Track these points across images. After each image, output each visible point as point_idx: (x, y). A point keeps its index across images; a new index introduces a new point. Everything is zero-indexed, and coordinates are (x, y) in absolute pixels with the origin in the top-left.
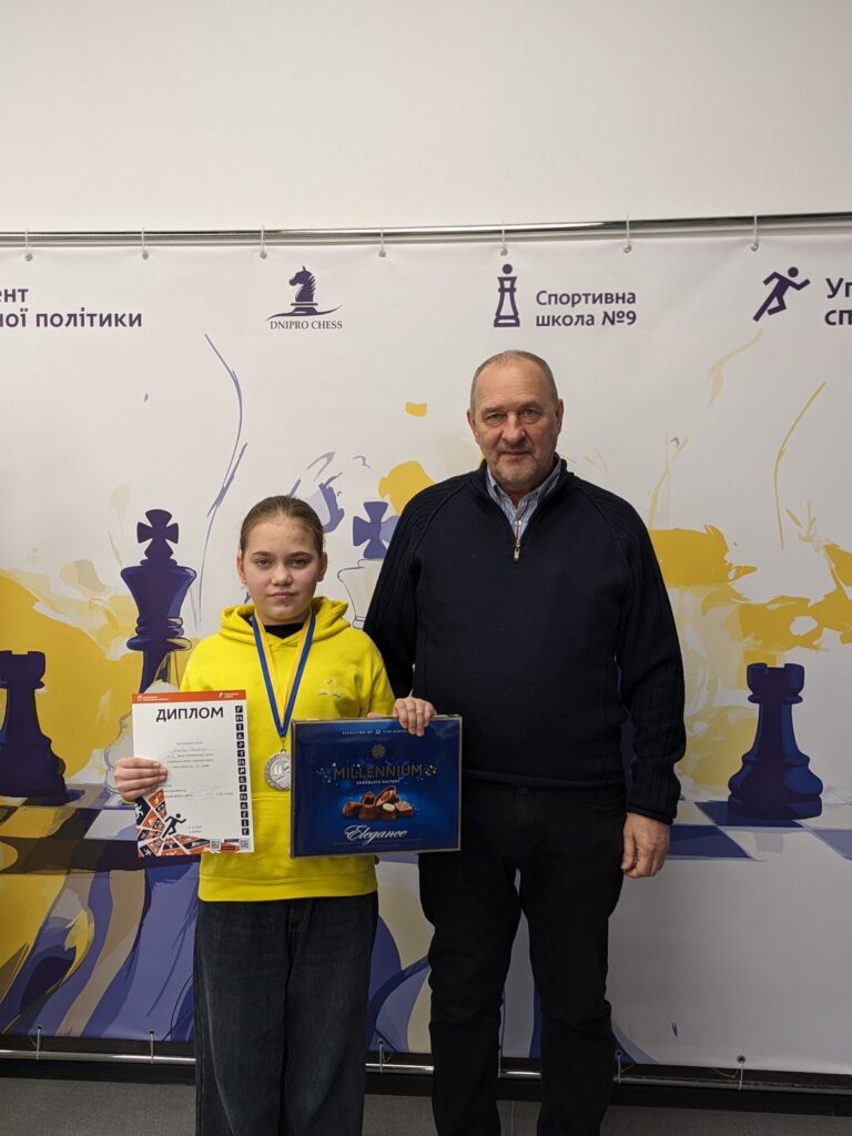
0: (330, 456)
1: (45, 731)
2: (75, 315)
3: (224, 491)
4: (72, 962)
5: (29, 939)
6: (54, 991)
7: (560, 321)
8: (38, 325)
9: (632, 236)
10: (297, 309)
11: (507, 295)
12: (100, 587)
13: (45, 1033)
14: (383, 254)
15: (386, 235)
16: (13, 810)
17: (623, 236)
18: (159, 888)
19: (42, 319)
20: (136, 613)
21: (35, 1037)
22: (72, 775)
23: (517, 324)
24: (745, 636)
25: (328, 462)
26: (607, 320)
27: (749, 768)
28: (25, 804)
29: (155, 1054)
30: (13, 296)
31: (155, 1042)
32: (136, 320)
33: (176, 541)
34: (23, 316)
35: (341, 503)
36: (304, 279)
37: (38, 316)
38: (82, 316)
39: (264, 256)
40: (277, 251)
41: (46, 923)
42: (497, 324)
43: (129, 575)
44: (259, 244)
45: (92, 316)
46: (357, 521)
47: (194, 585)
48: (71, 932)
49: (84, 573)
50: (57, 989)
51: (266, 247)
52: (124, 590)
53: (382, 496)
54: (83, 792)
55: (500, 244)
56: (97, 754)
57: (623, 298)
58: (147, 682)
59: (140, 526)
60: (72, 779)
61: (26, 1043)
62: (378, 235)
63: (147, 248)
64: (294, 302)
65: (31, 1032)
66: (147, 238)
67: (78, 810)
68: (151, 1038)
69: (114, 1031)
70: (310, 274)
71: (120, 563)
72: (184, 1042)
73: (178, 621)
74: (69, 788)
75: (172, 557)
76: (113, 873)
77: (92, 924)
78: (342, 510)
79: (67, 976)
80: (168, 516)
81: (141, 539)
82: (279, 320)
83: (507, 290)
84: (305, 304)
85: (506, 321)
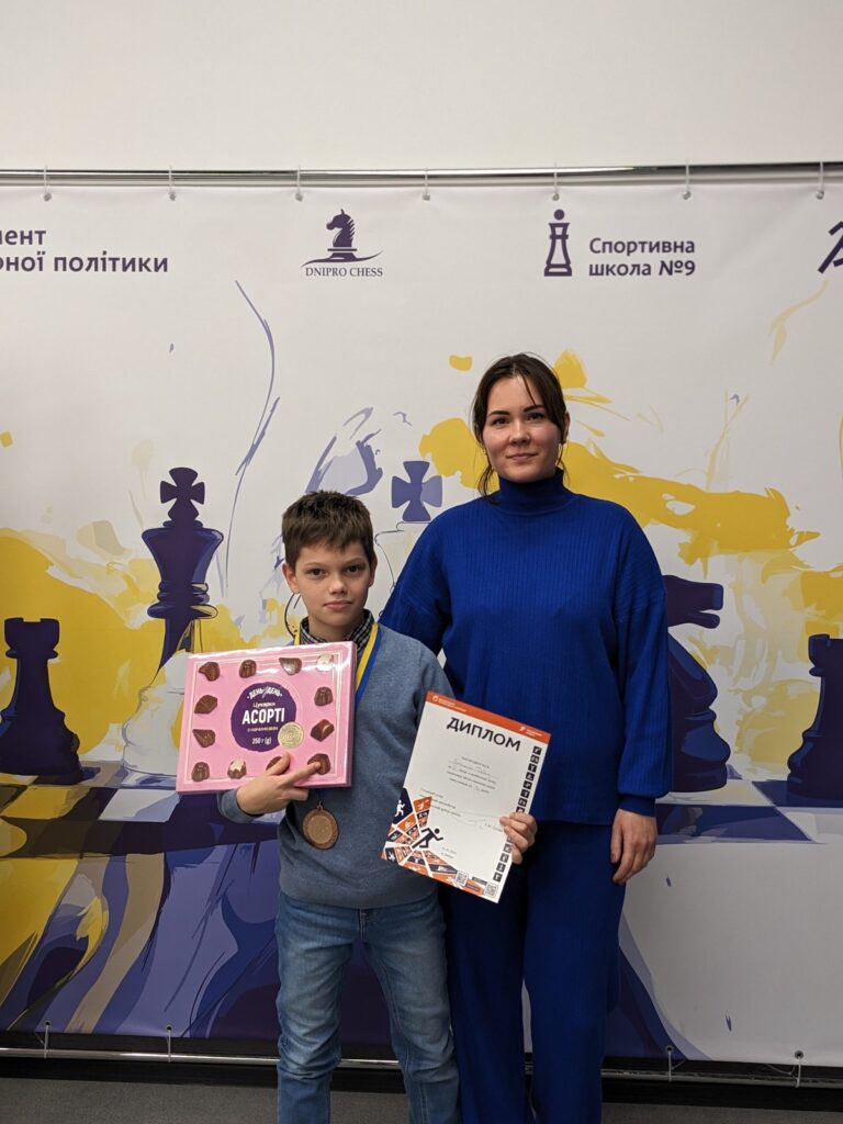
0: (368, 412)
1: (58, 704)
2: (96, 259)
3: (254, 448)
4: (85, 952)
5: (38, 927)
6: (62, 986)
7: (615, 270)
8: (56, 269)
9: (692, 181)
10: (334, 255)
11: (559, 242)
12: (119, 550)
13: (54, 1029)
14: (427, 198)
15: (430, 177)
16: (22, 789)
17: (682, 182)
18: (179, 873)
19: (60, 263)
20: (157, 578)
21: (42, 1034)
22: (88, 750)
23: (569, 273)
24: (807, 605)
25: (367, 417)
26: (664, 270)
27: (810, 745)
28: (35, 783)
29: (173, 1052)
30: (30, 237)
31: (172, 1039)
32: (162, 265)
33: (202, 501)
34: (40, 259)
35: (379, 462)
36: (342, 223)
37: (57, 259)
38: (104, 260)
39: (299, 198)
40: (313, 193)
41: (56, 910)
42: (547, 273)
43: (150, 537)
44: (294, 185)
45: (114, 260)
46: (396, 481)
47: (221, 549)
48: (83, 921)
49: (103, 535)
50: (66, 982)
51: (302, 189)
52: (146, 554)
53: (423, 455)
54: (99, 770)
55: (552, 188)
56: (114, 729)
57: (682, 247)
58: (168, 653)
59: (164, 485)
60: (87, 756)
61: (33, 1040)
62: (422, 177)
63: (173, 188)
64: (332, 247)
65: (39, 1028)
66: (175, 178)
67: (92, 789)
68: (169, 1034)
69: (129, 1027)
70: (349, 218)
71: (142, 526)
72: (204, 1039)
73: (203, 587)
74: (83, 765)
75: (197, 519)
76: (129, 857)
77: (107, 913)
78: (380, 470)
79: (79, 967)
80: (193, 474)
81: (164, 499)
82: (314, 266)
83: (559, 237)
84: (343, 250)
85: (558, 269)
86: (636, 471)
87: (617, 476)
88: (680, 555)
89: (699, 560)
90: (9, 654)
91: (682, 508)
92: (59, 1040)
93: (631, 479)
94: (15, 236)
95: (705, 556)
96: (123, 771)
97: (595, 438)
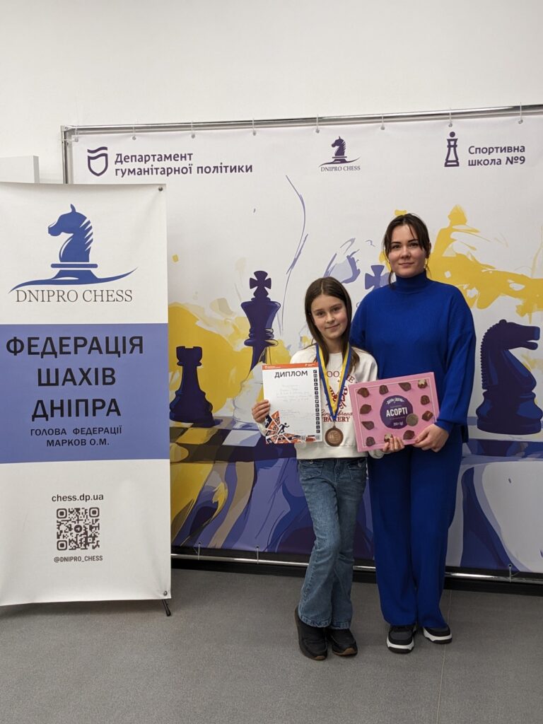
0: (352, 241)
1: (202, 388)
2: (217, 167)
3: (295, 260)
4: (216, 510)
5: (194, 496)
6: (206, 525)
7: (482, 163)
8: (198, 172)
9: (523, 114)
10: (335, 160)
11: (452, 149)
12: (230, 313)
13: (203, 546)
14: (383, 128)
15: (385, 117)
16: (186, 429)
17: (518, 114)
18: (261, 472)
19: (200, 169)
20: (248, 326)
21: (197, 548)
22: (218, 410)
23: (458, 165)
25: (352, 243)
26: (508, 162)
28: (192, 426)
29: (259, 559)
30: (185, 157)
31: (259, 553)
32: (250, 169)
33: (270, 288)
34: (190, 168)
35: (358, 266)
36: (340, 143)
37: (198, 168)
38: (221, 167)
39: (318, 131)
40: (325, 129)
41: (203, 489)
42: (446, 165)
43: (245, 306)
44: (315, 125)
45: (226, 167)
46: (367, 276)
47: (279, 312)
48: (216, 494)
49: (222, 305)
50: (208, 523)
51: (319, 127)
52: (243, 314)
53: (381, 262)
54: (222, 420)
55: (448, 120)
56: (229, 400)
57: (518, 149)
58: (254, 363)
59: (251, 280)
60: (216, 414)
61: (192, 550)
62: (380, 118)
63: (255, 129)
65: (195, 545)
66: (255, 124)
67: (219, 430)
68: (257, 550)
69: (238, 546)
70: (342, 140)
71: (241, 300)
72: (274, 553)
73: (271, 330)
74: (214, 418)
75: (268, 296)
76: (238, 463)
77: (227, 490)
78: (359, 270)
79: (214, 517)
80: (266, 274)
81: (251, 287)
82: (326, 166)
83: (452, 146)
84: (340, 157)
85: (451, 163)
86: (494, 268)
87: (483, 271)
88: (517, 311)
89: (527, 314)
90: (179, 364)
91: (518, 287)
92: (205, 551)
93: (491, 272)
94: (178, 157)
95: (530, 312)
96: (233, 421)
97: (471, 251)
